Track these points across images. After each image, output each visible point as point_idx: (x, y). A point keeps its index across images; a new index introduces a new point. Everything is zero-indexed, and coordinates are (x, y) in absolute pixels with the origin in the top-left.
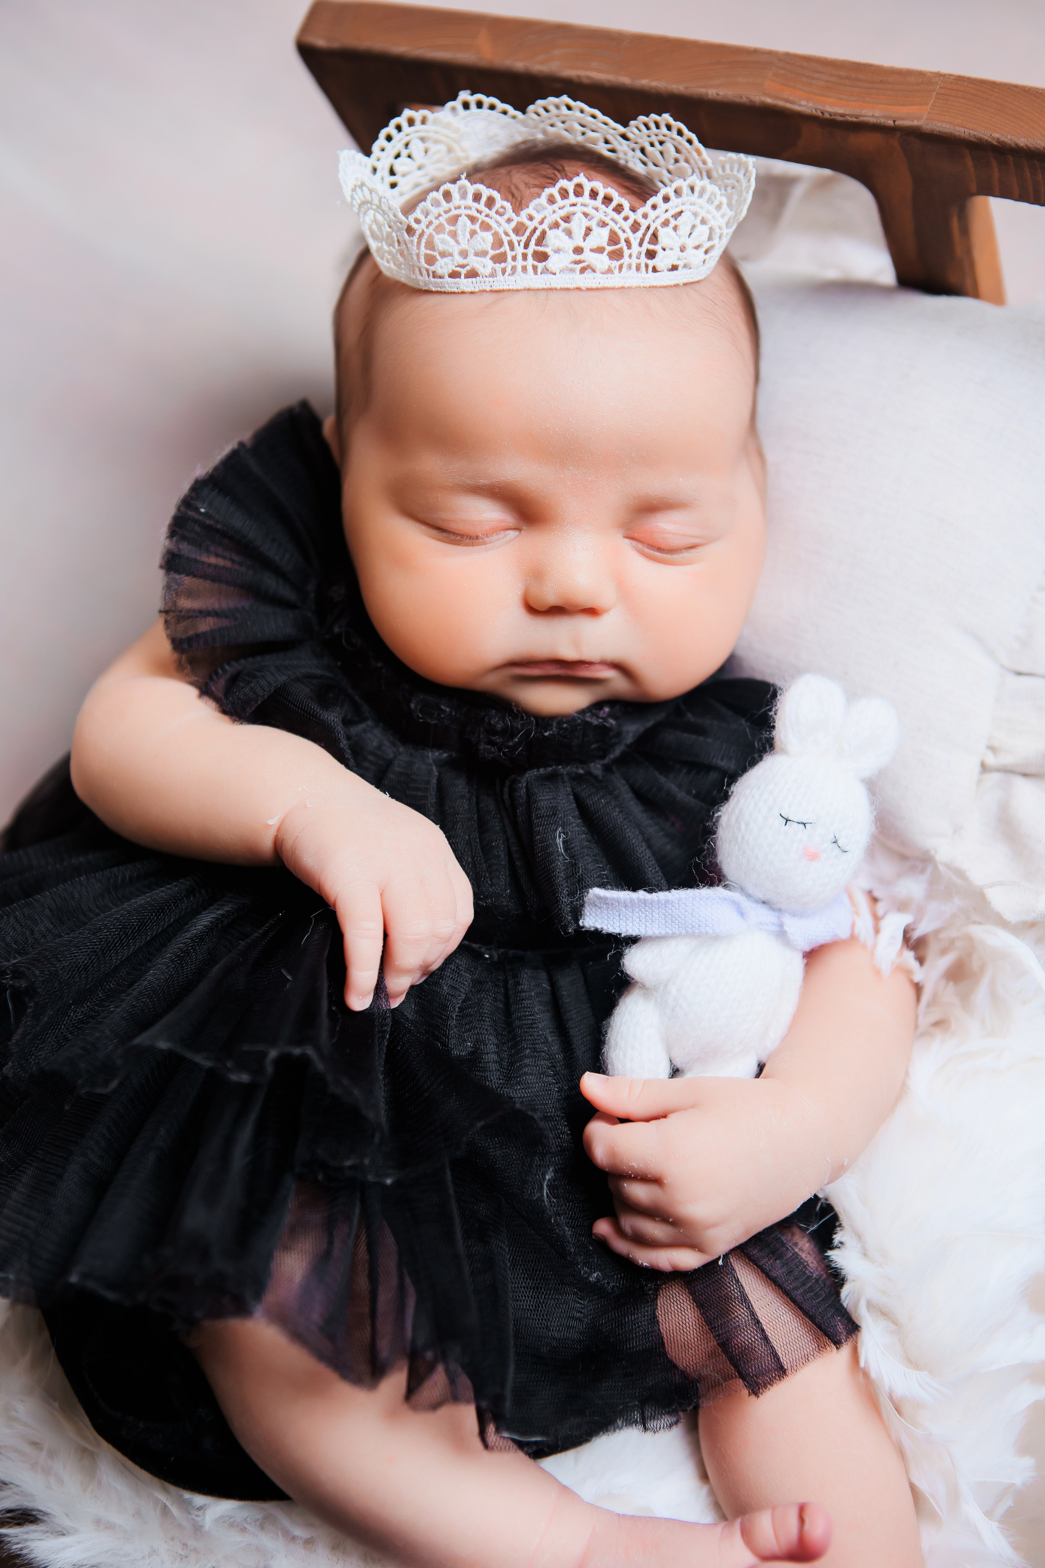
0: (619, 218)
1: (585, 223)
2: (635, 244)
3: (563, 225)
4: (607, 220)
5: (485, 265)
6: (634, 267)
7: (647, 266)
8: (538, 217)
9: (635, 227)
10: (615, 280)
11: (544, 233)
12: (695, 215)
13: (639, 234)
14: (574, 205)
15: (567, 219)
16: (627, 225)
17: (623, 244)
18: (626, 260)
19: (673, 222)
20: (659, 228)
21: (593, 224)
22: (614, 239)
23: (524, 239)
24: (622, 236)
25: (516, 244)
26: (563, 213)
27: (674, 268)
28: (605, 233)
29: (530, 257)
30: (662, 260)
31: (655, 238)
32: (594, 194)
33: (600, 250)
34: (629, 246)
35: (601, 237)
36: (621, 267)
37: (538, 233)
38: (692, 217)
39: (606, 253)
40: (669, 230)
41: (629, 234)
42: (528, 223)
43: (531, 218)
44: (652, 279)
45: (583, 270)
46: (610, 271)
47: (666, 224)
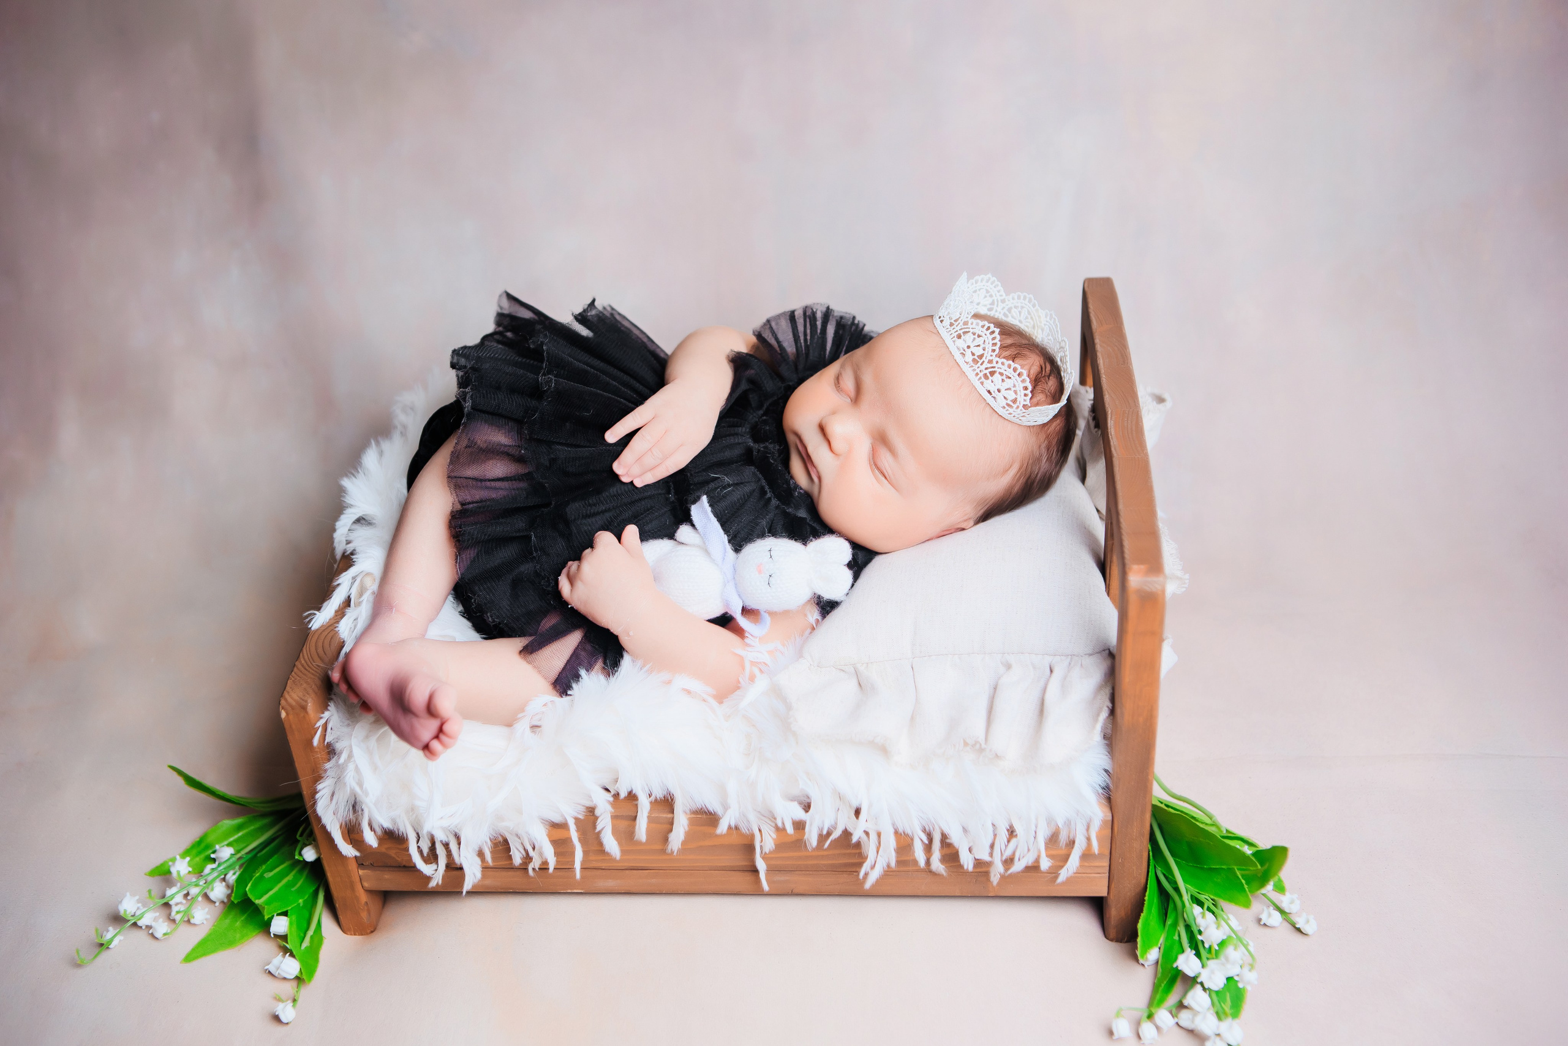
0: (990, 353)
1: (981, 343)
2: (985, 366)
3: (976, 336)
4: (987, 349)
5: (947, 323)
6: (975, 372)
7: (980, 378)
8: (974, 326)
9: (990, 362)
10: (966, 368)
11: (969, 332)
12: (1014, 386)
13: (989, 365)
14: (986, 335)
15: (979, 336)
16: (989, 358)
17: (981, 361)
18: (976, 367)
19: (1004, 377)
20: (998, 372)
21: (982, 346)
22: (981, 357)
23: (963, 327)
24: (984, 359)
25: (959, 325)
26: (980, 333)
27: (989, 392)
28: (982, 352)
29: (957, 333)
30: (988, 384)
31: (992, 373)
32: (994, 339)
33: (973, 354)
34: (982, 364)
35: (978, 351)
36: (972, 366)
37: (967, 330)
38: (1013, 385)
39: (974, 357)
40: (1000, 378)
41: (986, 361)
42: (969, 324)
43: (972, 324)
44: (977, 384)
45: (962, 353)
46: (967, 363)
47: (1001, 374)
